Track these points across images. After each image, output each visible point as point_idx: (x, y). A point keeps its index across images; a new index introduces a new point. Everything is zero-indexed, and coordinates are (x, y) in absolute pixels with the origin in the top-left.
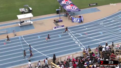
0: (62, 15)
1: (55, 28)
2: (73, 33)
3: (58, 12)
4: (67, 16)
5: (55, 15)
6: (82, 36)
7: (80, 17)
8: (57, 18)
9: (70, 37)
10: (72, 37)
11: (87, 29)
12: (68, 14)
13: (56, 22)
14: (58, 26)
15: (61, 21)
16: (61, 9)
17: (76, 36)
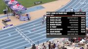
0: (10, 15)
1: (4, 27)
2: (22, 31)
3: (5, 13)
4: (14, 15)
5: (3, 15)
6: (30, 32)
7: (27, 15)
8: (5, 18)
9: (19, 35)
10: (21, 34)
11: (34, 26)
12: (15, 13)
13: (5, 22)
14: (7, 25)
15: (10, 20)
16: (8, 9)
17: (25, 33)
